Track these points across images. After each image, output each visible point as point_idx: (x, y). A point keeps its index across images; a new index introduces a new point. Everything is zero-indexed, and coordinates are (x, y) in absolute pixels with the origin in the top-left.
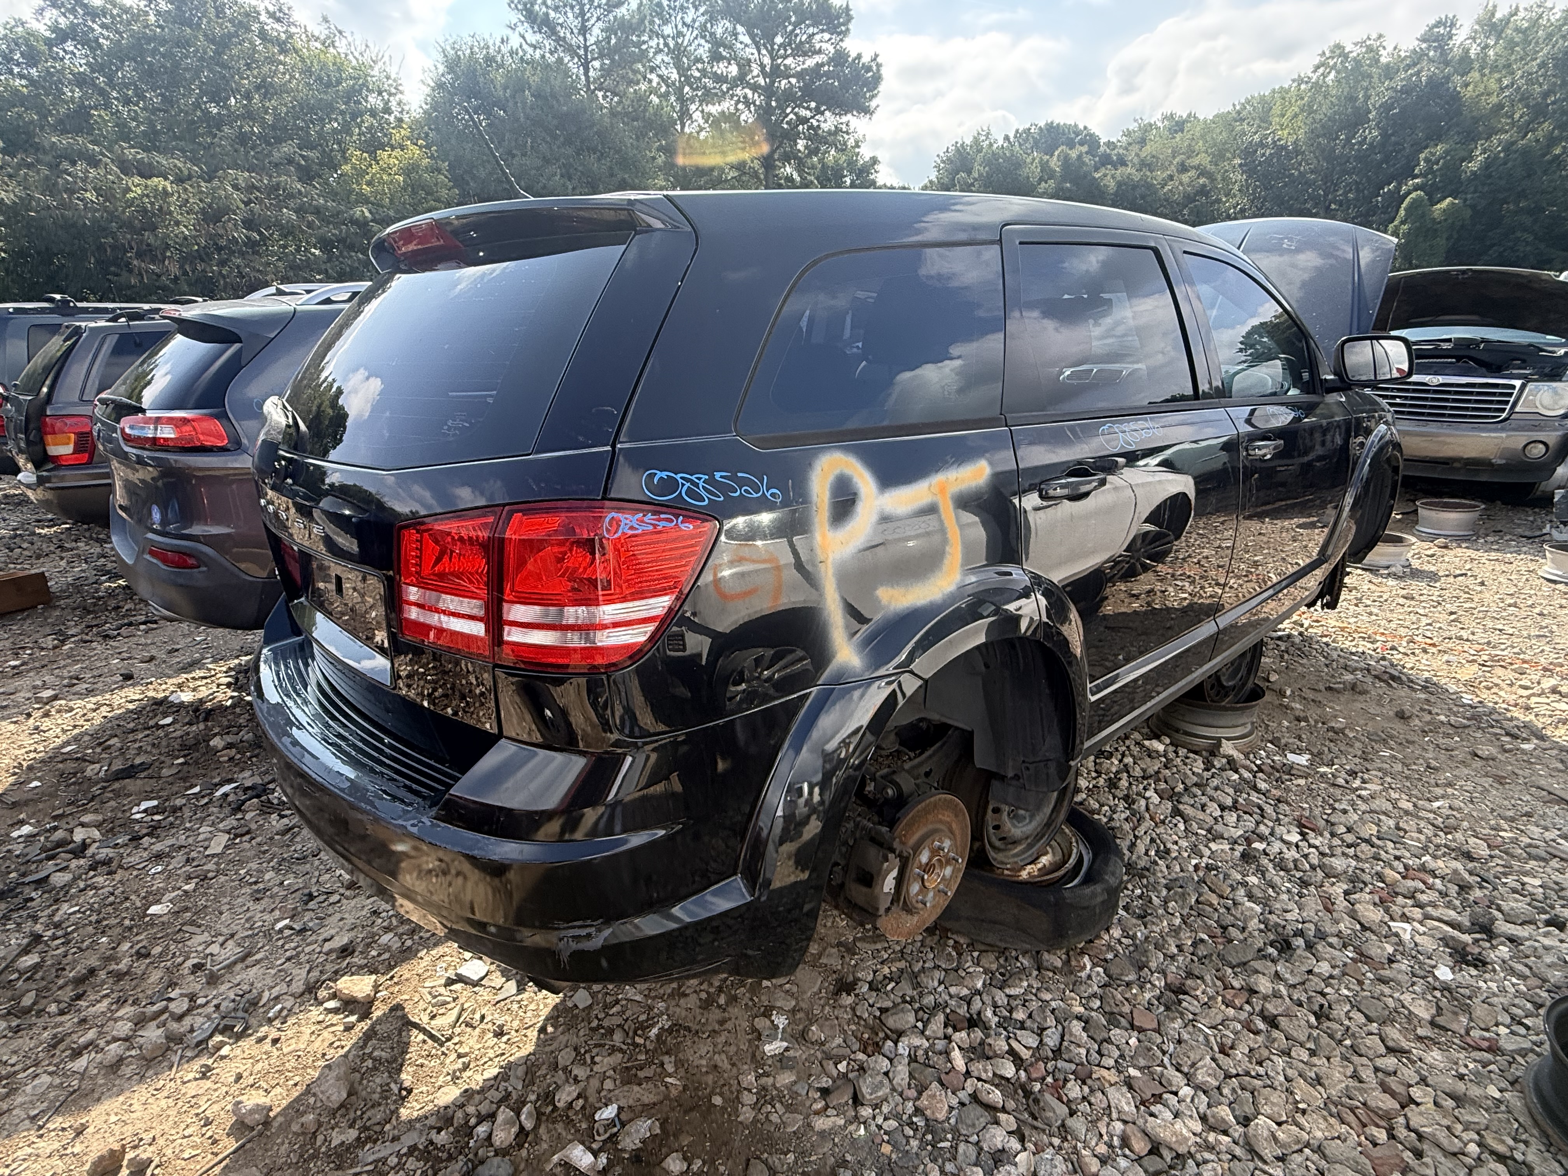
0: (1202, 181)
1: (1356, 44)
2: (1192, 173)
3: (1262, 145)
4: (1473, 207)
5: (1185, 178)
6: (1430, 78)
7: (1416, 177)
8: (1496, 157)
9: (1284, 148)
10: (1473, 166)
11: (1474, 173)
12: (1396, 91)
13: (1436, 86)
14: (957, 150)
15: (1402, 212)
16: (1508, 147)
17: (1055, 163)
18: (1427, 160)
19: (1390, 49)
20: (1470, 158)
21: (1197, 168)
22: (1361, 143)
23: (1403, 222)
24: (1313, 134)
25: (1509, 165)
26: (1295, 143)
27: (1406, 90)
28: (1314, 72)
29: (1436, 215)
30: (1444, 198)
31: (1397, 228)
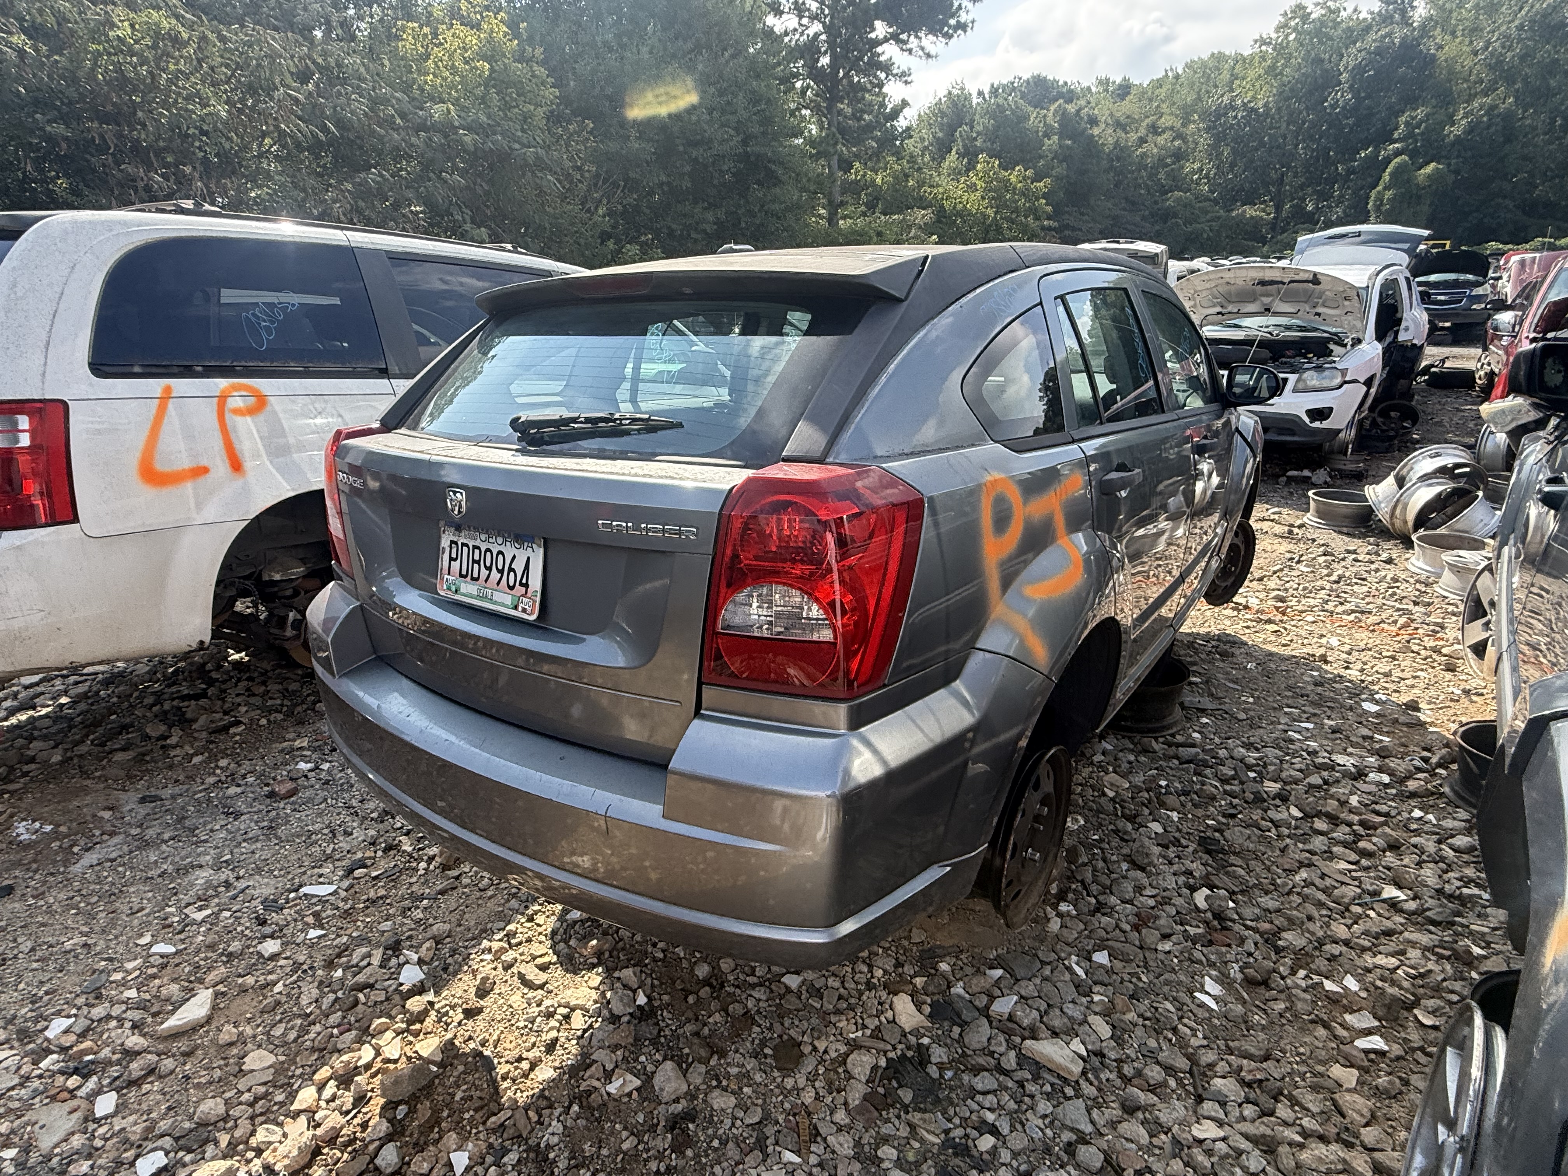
2: (1166, 135)
3: (1231, 107)
4: (1457, 172)
5: (1161, 140)
6: (1403, 40)
7: (1395, 141)
8: (1480, 121)
9: (1254, 110)
10: (1456, 131)
11: (1457, 138)
12: (1369, 53)
13: (1412, 48)
15: (1386, 177)
16: (1491, 111)
17: (1052, 118)
18: (1407, 124)
19: (1350, 10)
20: (1453, 122)
21: (1169, 129)
22: (1334, 106)
23: (1387, 188)
26: (1265, 105)
27: (1378, 52)
28: (1276, 32)
29: (1420, 180)
30: (1427, 163)
31: (1380, 194)
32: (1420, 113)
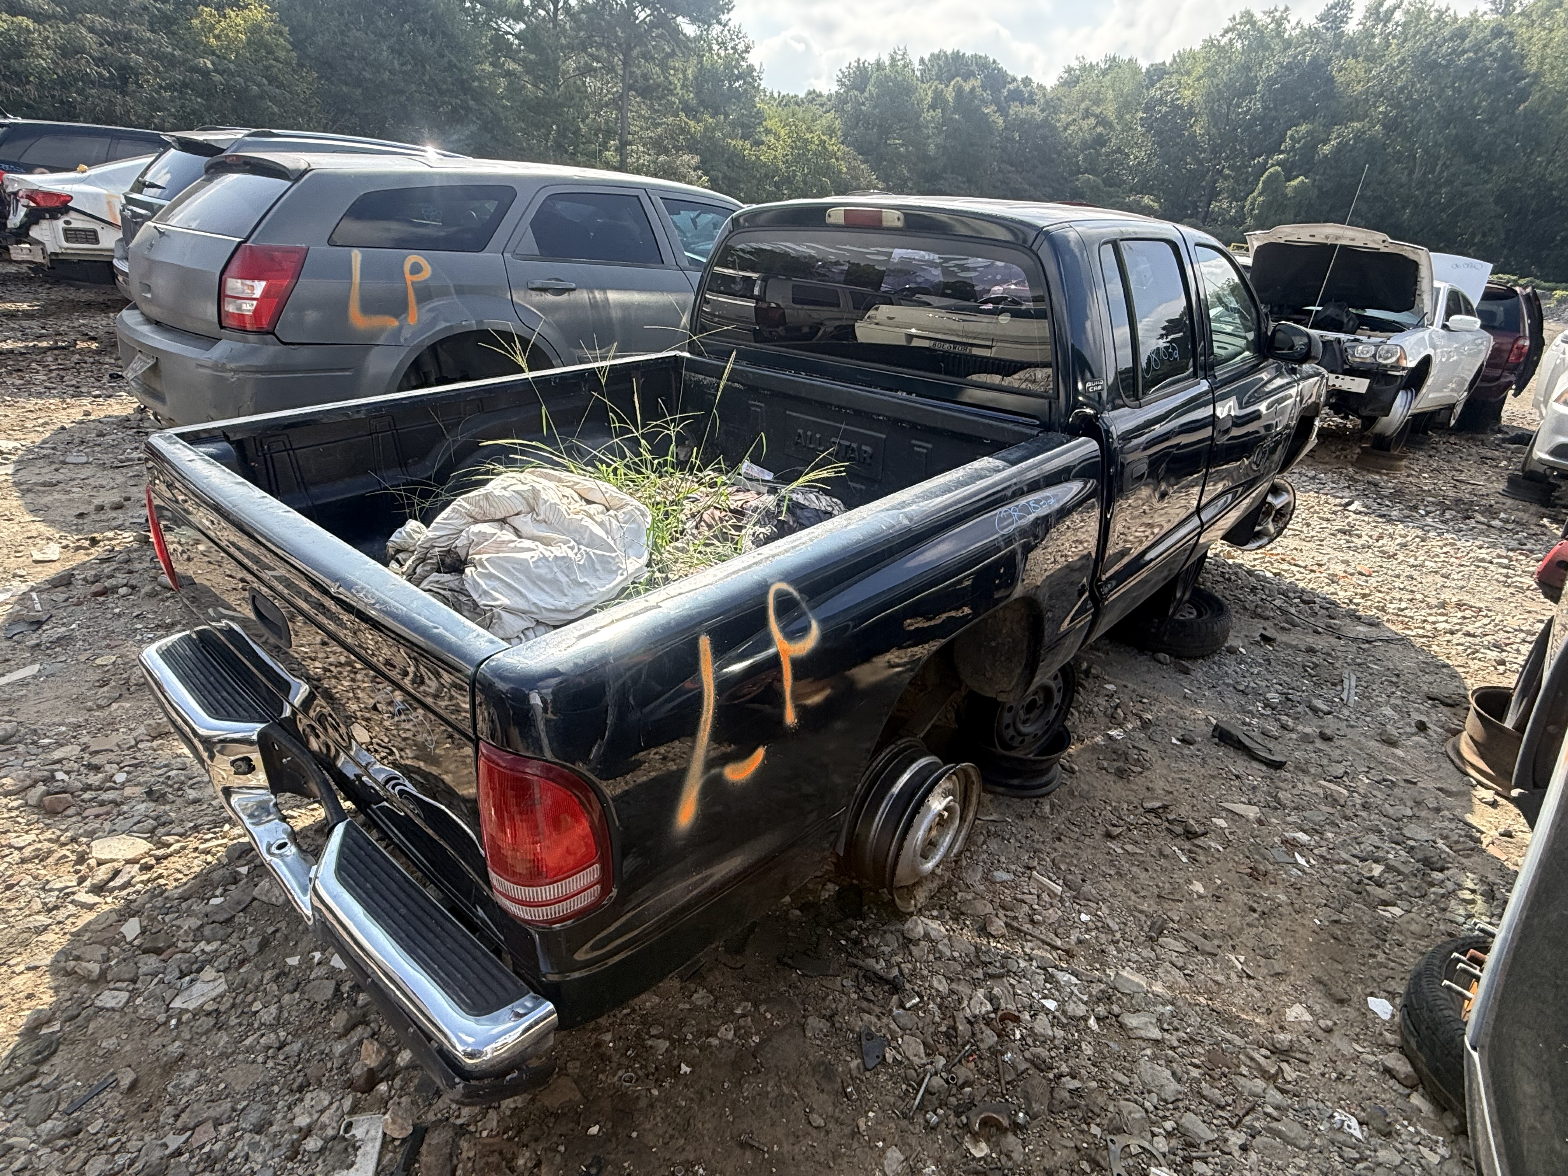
0: (1099, 129)
1: (1265, 13)
2: (1093, 121)
3: (1161, 101)
4: (1320, 188)
5: (1086, 124)
6: (1315, 58)
7: (1282, 152)
8: (1347, 143)
9: (1181, 107)
10: (1327, 149)
11: (1326, 156)
12: (1282, 67)
13: (1318, 67)
14: (858, 67)
15: (1260, 185)
16: (1358, 136)
17: (950, 94)
18: (1292, 138)
19: (1293, 23)
20: (1326, 141)
21: (1097, 117)
22: (1246, 113)
23: (1260, 194)
24: (1209, 98)
25: (1355, 154)
26: (1190, 105)
27: (1289, 68)
28: (1223, 36)
29: (1289, 192)
30: (1297, 177)
31: (1255, 199)
32: (1304, 128)
